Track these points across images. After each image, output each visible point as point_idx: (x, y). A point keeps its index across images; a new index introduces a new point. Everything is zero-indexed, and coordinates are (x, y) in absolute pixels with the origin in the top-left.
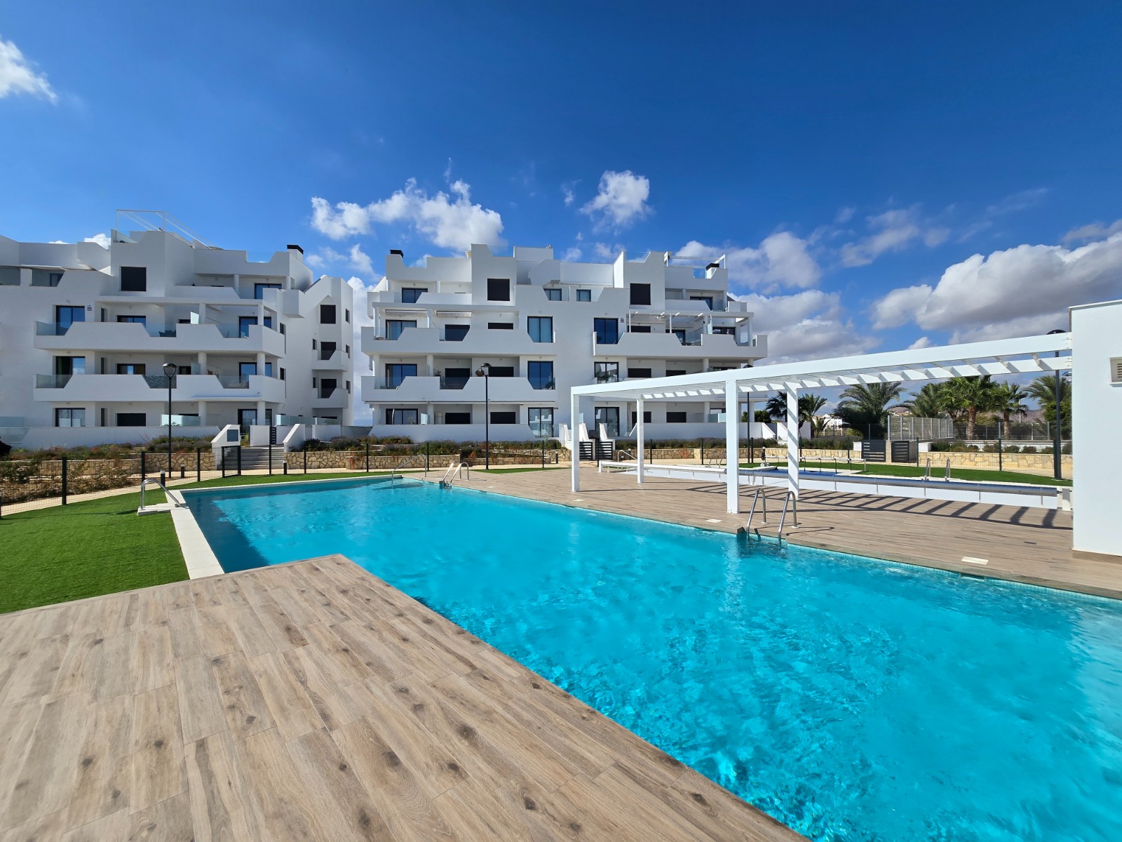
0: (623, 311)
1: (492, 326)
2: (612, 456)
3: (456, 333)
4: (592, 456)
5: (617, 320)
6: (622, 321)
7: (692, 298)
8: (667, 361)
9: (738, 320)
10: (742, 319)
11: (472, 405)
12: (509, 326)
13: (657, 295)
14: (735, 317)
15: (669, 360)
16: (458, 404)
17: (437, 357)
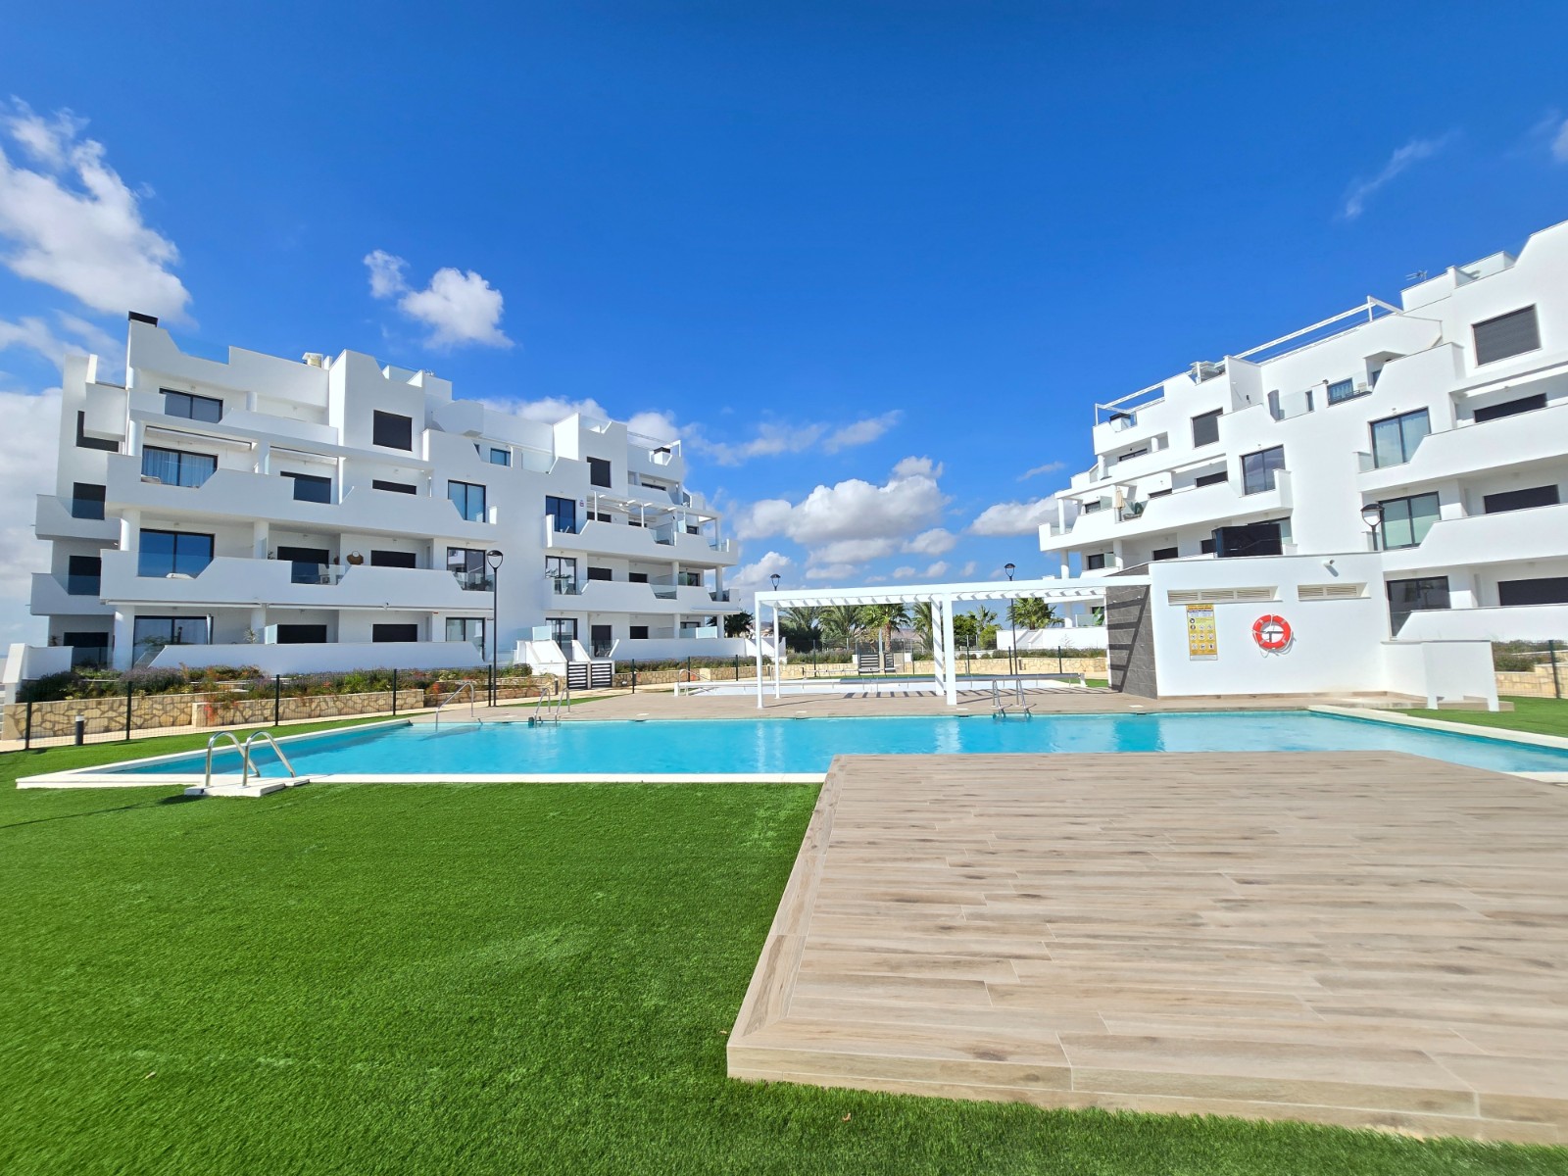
0: (580, 490)
1: (378, 485)
2: (611, 682)
3: (312, 489)
4: (586, 683)
5: (574, 502)
6: (582, 504)
7: (644, 485)
8: (630, 561)
9: (701, 519)
10: (707, 519)
11: (338, 611)
12: (411, 490)
13: (617, 474)
14: (698, 515)
15: (634, 561)
16: (302, 610)
17: (276, 528)
